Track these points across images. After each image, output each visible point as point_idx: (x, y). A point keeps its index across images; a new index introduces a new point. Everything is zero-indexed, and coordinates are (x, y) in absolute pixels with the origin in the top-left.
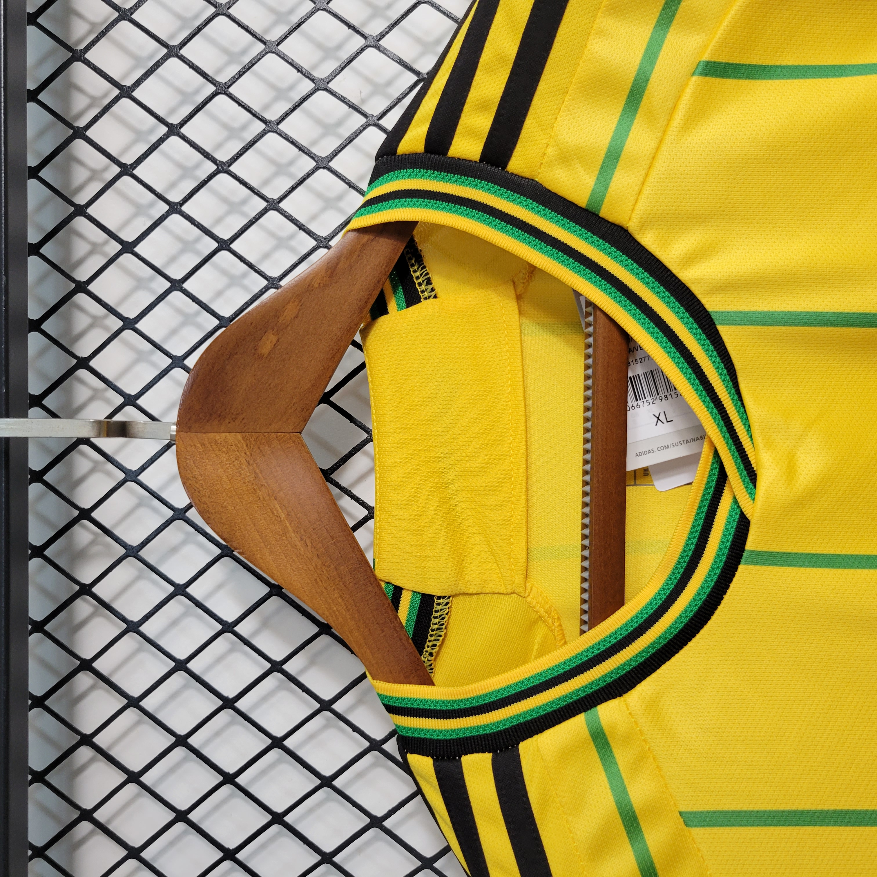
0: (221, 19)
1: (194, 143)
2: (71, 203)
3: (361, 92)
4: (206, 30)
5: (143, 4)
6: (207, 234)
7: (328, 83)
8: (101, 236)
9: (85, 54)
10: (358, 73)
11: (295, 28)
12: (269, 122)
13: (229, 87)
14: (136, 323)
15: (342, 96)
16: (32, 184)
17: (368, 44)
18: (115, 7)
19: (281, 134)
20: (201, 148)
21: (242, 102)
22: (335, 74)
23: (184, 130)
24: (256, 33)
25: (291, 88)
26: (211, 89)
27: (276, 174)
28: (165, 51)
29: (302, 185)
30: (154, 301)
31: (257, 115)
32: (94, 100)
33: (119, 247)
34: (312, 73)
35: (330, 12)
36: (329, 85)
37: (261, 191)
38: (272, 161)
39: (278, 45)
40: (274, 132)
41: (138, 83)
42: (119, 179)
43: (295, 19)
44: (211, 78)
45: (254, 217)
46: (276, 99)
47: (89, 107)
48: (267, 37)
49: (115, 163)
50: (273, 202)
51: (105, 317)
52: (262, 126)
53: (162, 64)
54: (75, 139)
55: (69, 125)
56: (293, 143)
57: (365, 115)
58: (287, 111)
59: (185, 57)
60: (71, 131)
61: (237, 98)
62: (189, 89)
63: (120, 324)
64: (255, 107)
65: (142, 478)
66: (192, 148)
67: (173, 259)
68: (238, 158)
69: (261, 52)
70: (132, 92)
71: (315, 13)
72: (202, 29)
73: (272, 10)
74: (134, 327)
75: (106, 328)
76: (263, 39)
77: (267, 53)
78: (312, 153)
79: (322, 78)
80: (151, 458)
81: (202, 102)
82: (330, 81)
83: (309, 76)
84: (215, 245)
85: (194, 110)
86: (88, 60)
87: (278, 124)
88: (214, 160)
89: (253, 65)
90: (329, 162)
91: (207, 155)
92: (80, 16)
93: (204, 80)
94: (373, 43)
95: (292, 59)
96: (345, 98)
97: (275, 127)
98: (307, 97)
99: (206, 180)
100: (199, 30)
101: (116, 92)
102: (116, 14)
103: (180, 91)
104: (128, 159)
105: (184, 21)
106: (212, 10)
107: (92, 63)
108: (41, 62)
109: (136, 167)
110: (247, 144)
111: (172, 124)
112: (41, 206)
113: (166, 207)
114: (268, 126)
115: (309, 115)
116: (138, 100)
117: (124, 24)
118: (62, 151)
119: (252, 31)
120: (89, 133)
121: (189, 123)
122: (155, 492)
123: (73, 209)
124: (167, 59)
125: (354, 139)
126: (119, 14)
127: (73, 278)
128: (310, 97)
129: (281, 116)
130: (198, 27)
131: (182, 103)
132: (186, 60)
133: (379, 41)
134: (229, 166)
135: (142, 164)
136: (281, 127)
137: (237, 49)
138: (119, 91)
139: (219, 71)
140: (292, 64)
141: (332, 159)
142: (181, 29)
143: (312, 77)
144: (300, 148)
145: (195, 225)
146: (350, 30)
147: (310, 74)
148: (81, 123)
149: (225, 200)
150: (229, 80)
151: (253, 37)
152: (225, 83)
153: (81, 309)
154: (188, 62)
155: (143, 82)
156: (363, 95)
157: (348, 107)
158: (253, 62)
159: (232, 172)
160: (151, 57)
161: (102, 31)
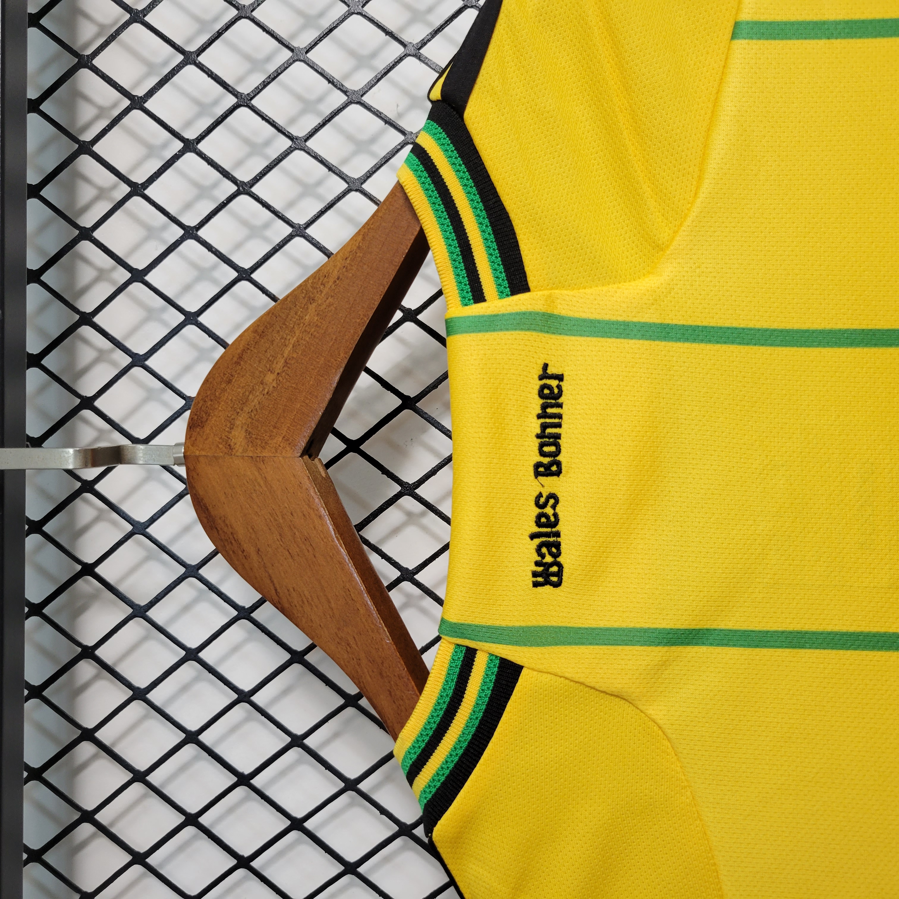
0: (244, 23)
1: (212, 160)
2: (75, 225)
3: (398, 106)
4: (227, 34)
5: (157, 5)
6: (225, 262)
7: (362, 96)
8: (107, 262)
9: (92, 60)
10: (395, 84)
11: (326, 33)
12: (296, 139)
13: (252, 99)
14: (146, 359)
15: (378, 111)
16: (33, 204)
17: (408, 52)
18: (127, 8)
19: (309, 152)
20: (220, 166)
21: (267, 116)
22: (371, 85)
23: (201, 146)
24: (283, 38)
25: (320, 100)
26: (232, 100)
27: (302, 196)
28: (181, 57)
29: (332, 209)
30: (166, 336)
31: (283, 130)
32: (102, 111)
33: (129, 275)
34: (344, 84)
35: (365, 16)
36: (363, 98)
37: (286, 215)
38: (298, 181)
39: (307, 52)
40: (301, 149)
41: (151, 93)
42: (129, 200)
43: (326, 24)
44: (232, 88)
45: (278, 245)
46: (303, 112)
47: (97, 118)
48: (295, 44)
49: (125, 182)
50: (300, 227)
51: (111, 351)
52: (289, 143)
53: (177, 72)
54: (80, 155)
55: (74, 139)
56: (322, 162)
57: (402, 132)
58: (316, 126)
59: (203, 65)
60: (77, 146)
61: (260, 111)
62: (207, 100)
63: (128, 360)
64: (280, 121)
65: (150, 530)
66: (209, 166)
67: (187, 288)
68: (261, 178)
69: (288, 61)
70: (144, 103)
71: (349, 17)
72: (223, 34)
73: (300, 13)
74: (144, 364)
75: (114, 364)
76: (290, 46)
77: (294, 61)
78: (343, 173)
79: (356, 90)
80: (161, 509)
81: (222, 115)
82: (364, 94)
83: (341, 88)
84: (234, 274)
85: (213, 124)
86: (95, 67)
87: (306, 141)
88: (234, 180)
89: (279, 74)
90: (362, 184)
91: (226, 174)
92: (87, 16)
93: (225, 91)
94: (413, 52)
95: (322, 69)
96: (381, 113)
97: (303, 144)
98: (338, 111)
99: (225, 202)
100: (219, 34)
101: (127, 103)
102: (128, 16)
103: (197, 102)
104: (139, 178)
105: (203, 24)
106: (233, 12)
107: (100, 70)
108: (44, 68)
109: (147, 187)
110: (272, 163)
111: (188, 139)
112: (43, 228)
113: (181, 232)
114: (295, 143)
115: (341, 130)
116: (150, 112)
117: (136, 27)
118: (66, 167)
119: (278, 37)
120: (97, 148)
121: (207, 139)
122: (165, 547)
123: (77, 232)
124: (183, 67)
125: (390, 158)
126: (131, 15)
127: (77, 309)
128: (342, 111)
129: (309, 132)
130: (218, 32)
131: (199, 115)
132: (204, 68)
133: (419, 49)
134: (251, 187)
135: (155, 183)
136: (310, 144)
137: (260, 56)
138: (130, 102)
139: (240, 80)
140: (322, 74)
141: (365, 181)
142: (200, 32)
143: (344, 89)
144: (330, 168)
145: (213, 252)
146: (387, 36)
147: (342, 85)
148: (87, 137)
149: (245, 223)
150: (252, 91)
151: (279, 43)
152: (248, 94)
153: (85, 341)
154: (206, 70)
155: (156, 92)
156: (400, 109)
157: (384, 123)
158: (279, 72)
159: (255, 194)
160: (165, 63)
161: (112, 35)
